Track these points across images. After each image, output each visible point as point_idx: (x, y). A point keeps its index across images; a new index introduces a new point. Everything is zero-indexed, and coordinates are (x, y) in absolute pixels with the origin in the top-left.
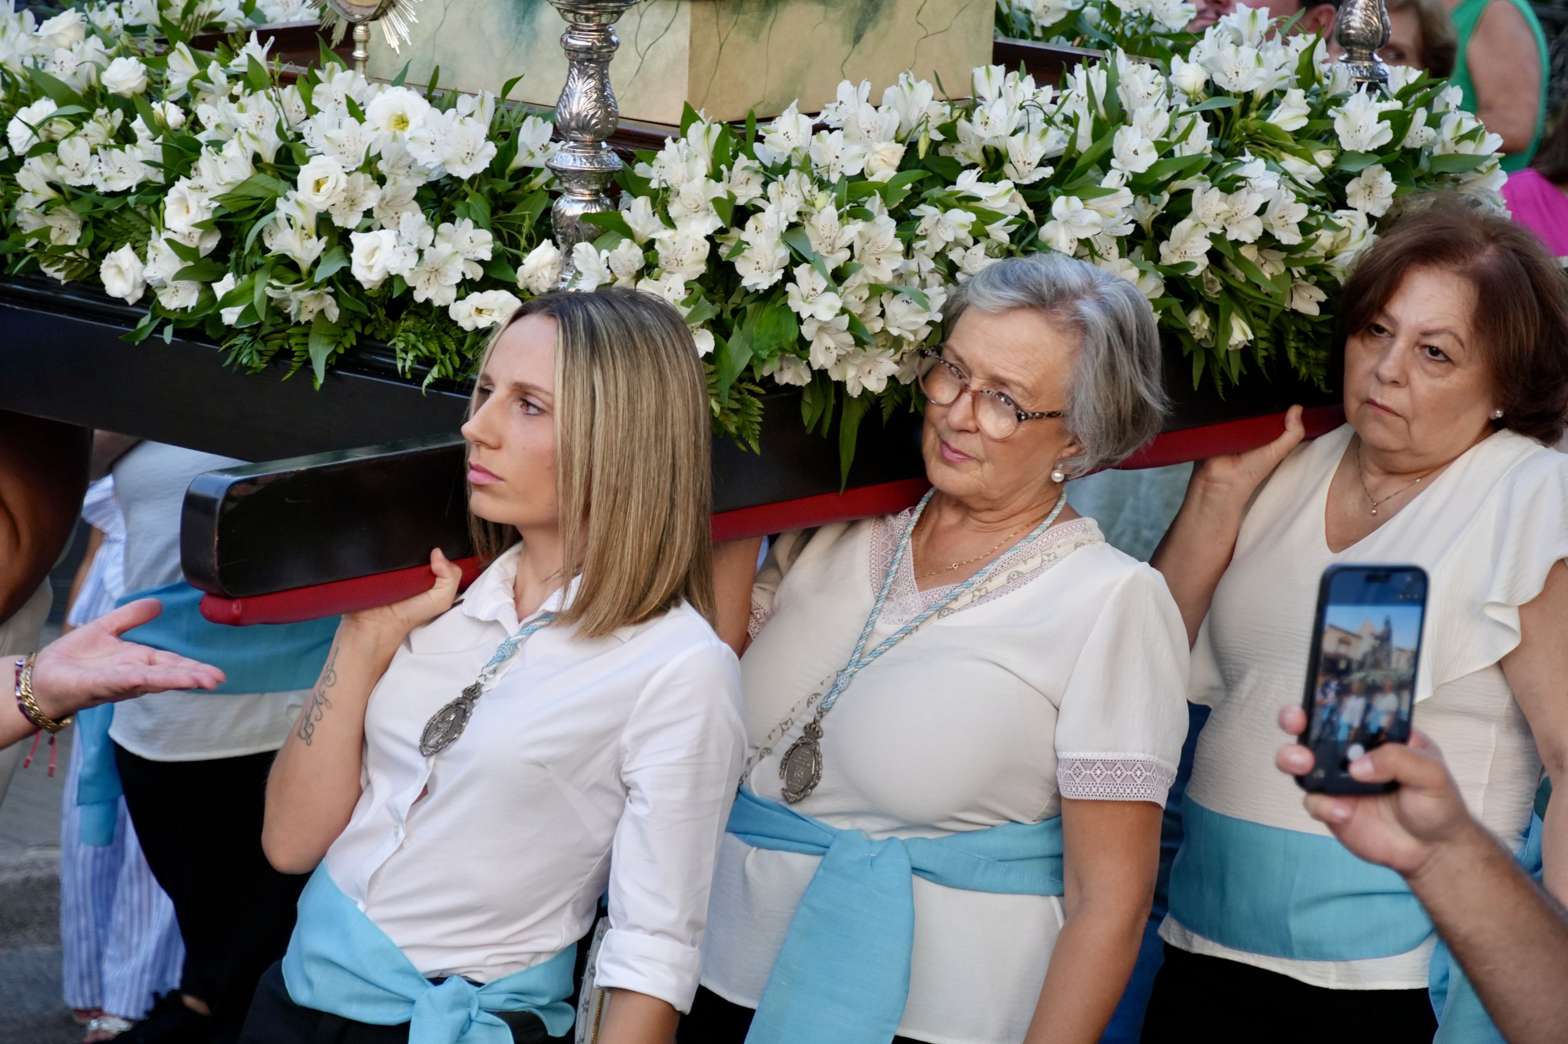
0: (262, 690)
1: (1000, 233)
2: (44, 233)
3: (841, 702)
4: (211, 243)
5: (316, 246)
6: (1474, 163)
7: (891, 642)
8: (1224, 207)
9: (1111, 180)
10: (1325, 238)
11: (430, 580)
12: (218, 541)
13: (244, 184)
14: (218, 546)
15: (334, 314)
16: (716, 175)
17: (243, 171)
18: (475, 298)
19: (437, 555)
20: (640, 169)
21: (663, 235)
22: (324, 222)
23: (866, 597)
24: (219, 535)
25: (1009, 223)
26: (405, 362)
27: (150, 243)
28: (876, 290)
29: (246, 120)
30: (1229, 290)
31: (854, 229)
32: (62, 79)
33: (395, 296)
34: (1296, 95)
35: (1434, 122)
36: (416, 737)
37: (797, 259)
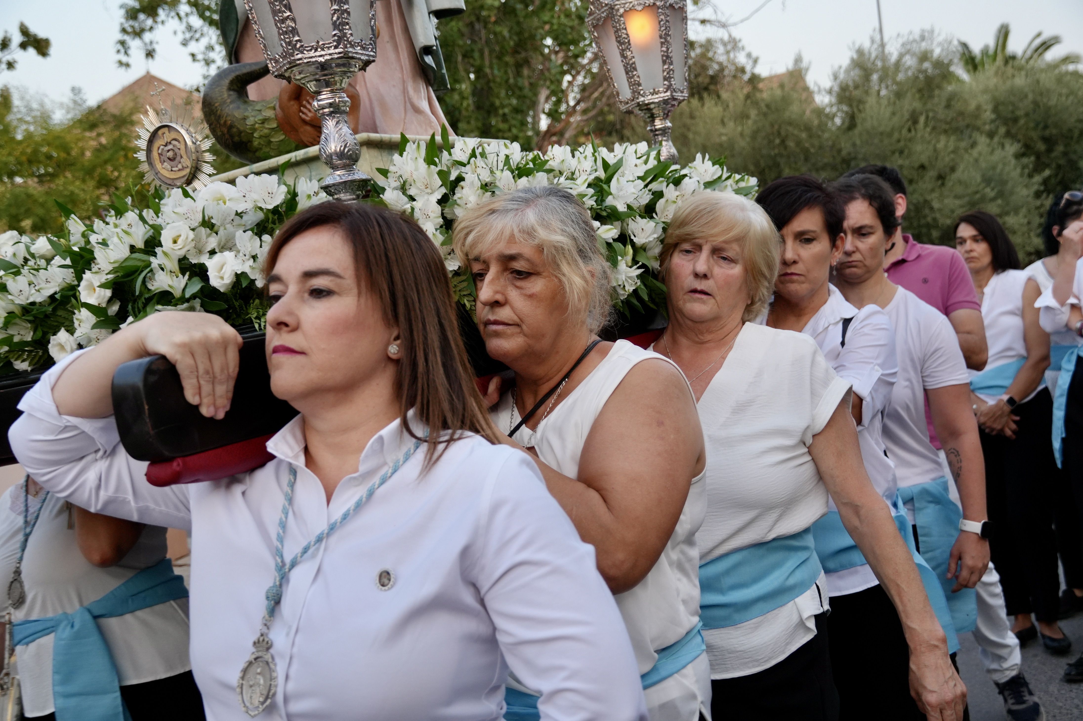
2: (9, 341)
4: (115, 308)
5: (182, 281)
8: (677, 193)
12: (148, 409)
13: (126, 259)
14: (149, 414)
16: (433, 163)
17: (124, 254)
22: (184, 264)
24: (148, 404)
25: (592, 197)
27: (75, 317)
32: (7, 259)
33: (244, 286)
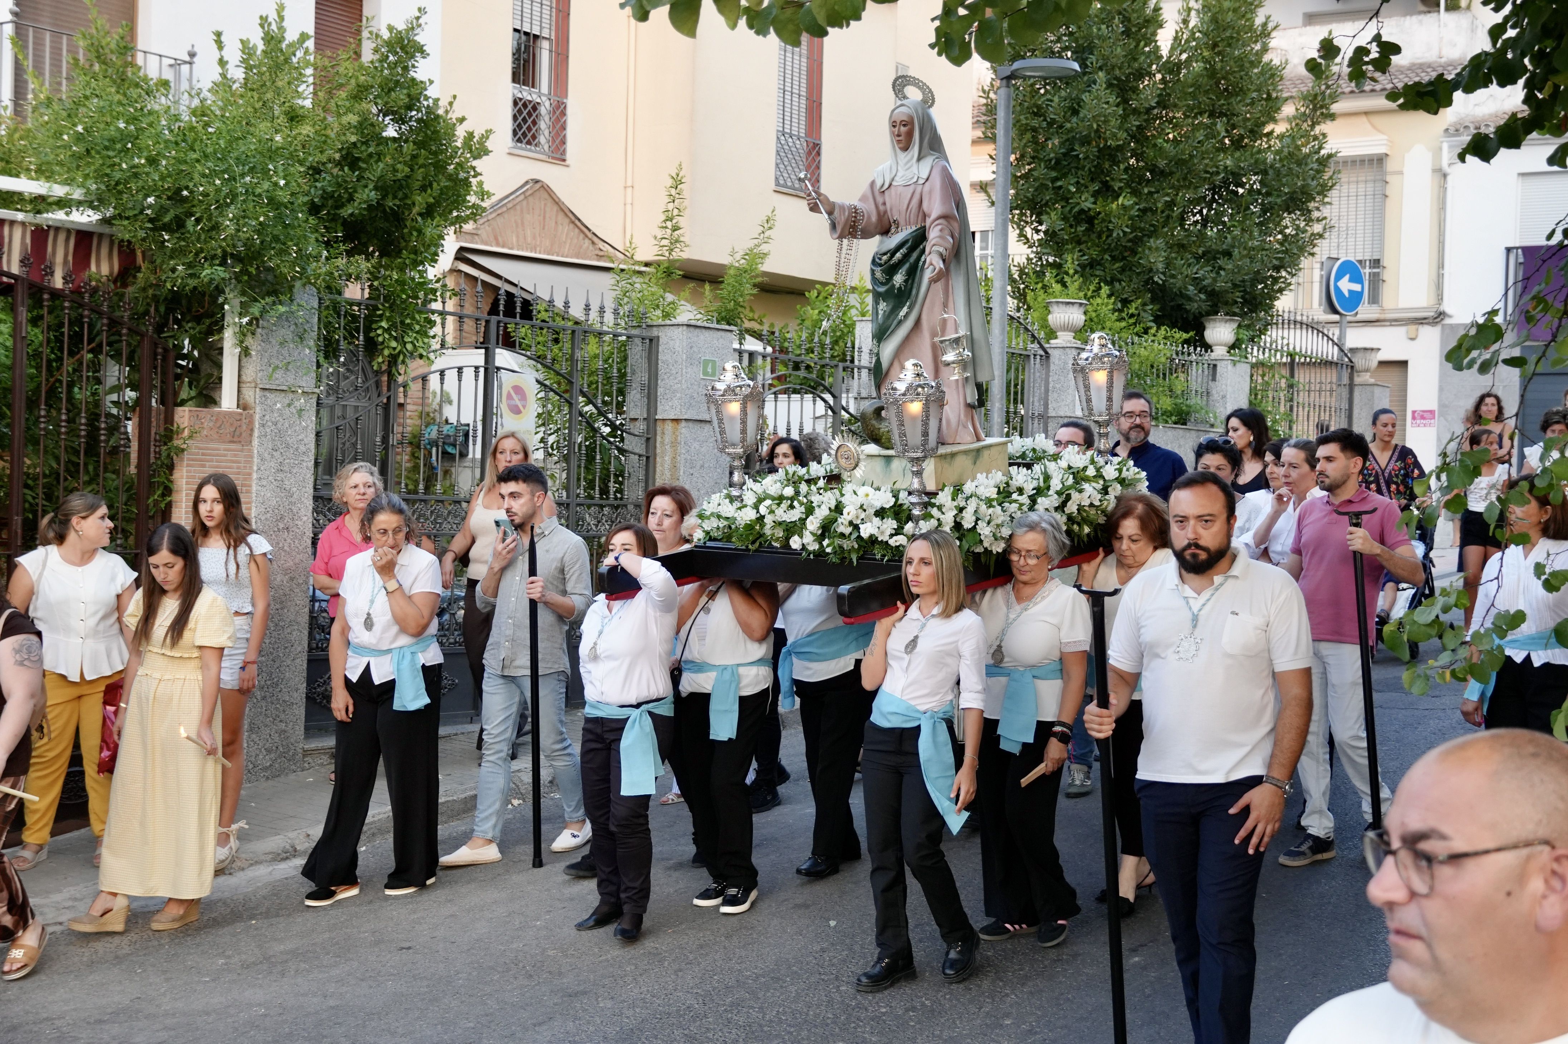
0: (840, 657)
1: (1025, 508)
2: (773, 535)
3: (1005, 638)
4: (820, 532)
5: (850, 529)
6: (1139, 480)
7: (1014, 620)
9: (1050, 493)
10: (1105, 503)
11: (897, 609)
13: (828, 515)
15: (856, 546)
16: (953, 500)
17: (827, 512)
18: (895, 538)
19: (899, 603)
20: (933, 501)
21: (942, 517)
22: (851, 523)
23: (1005, 609)
26: (878, 557)
27: (803, 533)
28: (998, 526)
29: (825, 499)
30: (1083, 519)
31: (991, 510)
33: (873, 540)
34: (1091, 467)
35: (1128, 470)
36: (903, 649)
37: (978, 519)
